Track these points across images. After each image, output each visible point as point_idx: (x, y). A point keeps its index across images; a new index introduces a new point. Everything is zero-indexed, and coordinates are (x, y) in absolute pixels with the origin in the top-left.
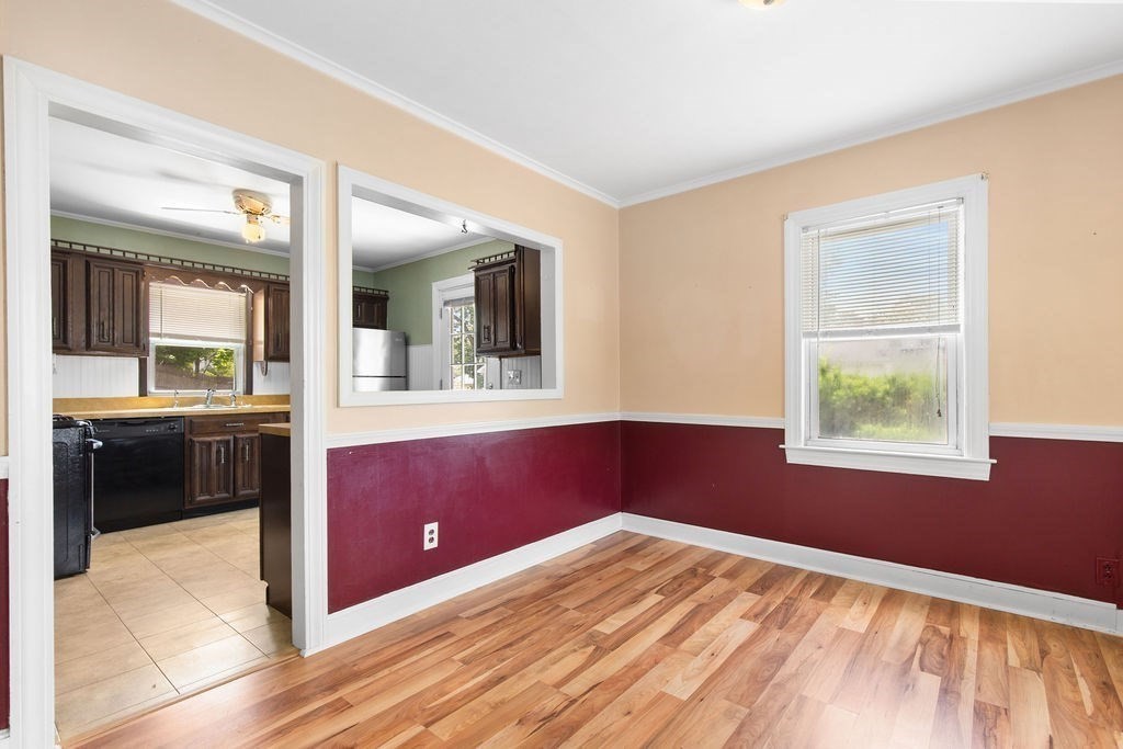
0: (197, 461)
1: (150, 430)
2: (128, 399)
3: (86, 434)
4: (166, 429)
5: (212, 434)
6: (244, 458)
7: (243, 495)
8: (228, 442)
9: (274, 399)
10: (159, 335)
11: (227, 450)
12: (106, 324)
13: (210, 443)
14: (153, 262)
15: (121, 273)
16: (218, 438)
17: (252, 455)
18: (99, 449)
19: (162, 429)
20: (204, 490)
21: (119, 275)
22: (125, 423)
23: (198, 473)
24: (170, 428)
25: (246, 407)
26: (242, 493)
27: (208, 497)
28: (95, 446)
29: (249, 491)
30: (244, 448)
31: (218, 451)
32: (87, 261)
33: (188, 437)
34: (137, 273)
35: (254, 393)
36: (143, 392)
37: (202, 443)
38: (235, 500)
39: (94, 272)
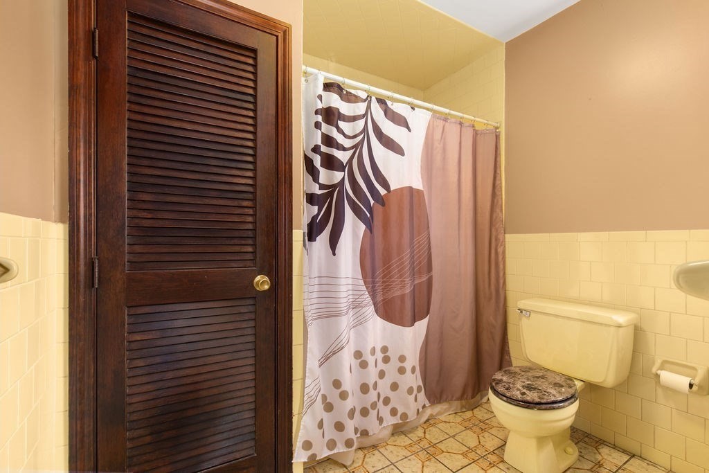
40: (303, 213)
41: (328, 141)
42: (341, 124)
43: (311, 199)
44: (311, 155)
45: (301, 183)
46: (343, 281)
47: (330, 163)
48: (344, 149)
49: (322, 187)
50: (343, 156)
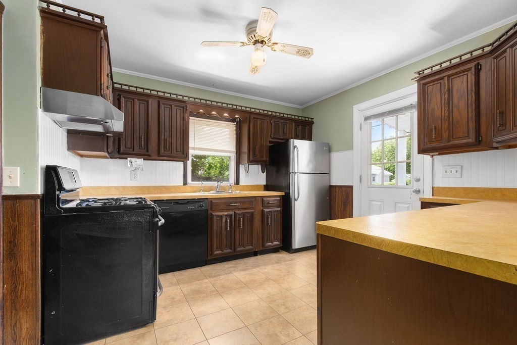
0: (215, 228)
1: (190, 207)
2: (178, 187)
3: (155, 215)
4: (198, 207)
5: (222, 210)
6: (240, 227)
7: (239, 251)
8: (231, 216)
9: (251, 188)
10: (194, 149)
11: (231, 221)
12: (168, 139)
13: (221, 217)
14: (192, 102)
15: (175, 108)
16: (226, 213)
17: (244, 225)
18: (162, 226)
19: (197, 206)
20: (218, 247)
21: (174, 108)
22: (177, 203)
23: (215, 236)
24: (200, 206)
25: (237, 193)
26: (239, 249)
27: (220, 252)
28: (160, 224)
29: (243, 248)
30: (239, 220)
31: (226, 222)
32: (158, 101)
33: (210, 212)
34: (183, 107)
35: (240, 184)
36: (185, 183)
37: (218, 216)
38: (234, 254)
39: (162, 107)
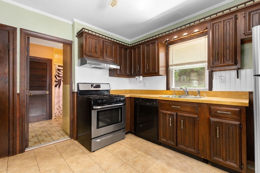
0: (161, 121)
1: (148, 104)
2: (163, 91)
4: (152, 104)
6: (181, 127)
7: (182, 148)
8: (173, 115)
11: (173, 120)
13: (166, 114)
14: (160, 36)
17: (185, 126)
20: (164, 137)
21: (151, 46)
22: (143, 100)
23: (162, 127)
27: (165, 141)
30: (181, 121)
31: (169, 119)
33: (159, 109)
34: (155, 43)
35: (213, 91)
36: (167, 88)
37: (163, 113)
38: (177, 148)
40: (54, 84)
41: (58, 73)
42: (61, 71)
43: (56, 81)
44: (56, 75)
45: (54, 79)
46: (61, 93)
47: (59, 76)
48: (61, 74)
49: (58, 80)
50: (61, 76)
